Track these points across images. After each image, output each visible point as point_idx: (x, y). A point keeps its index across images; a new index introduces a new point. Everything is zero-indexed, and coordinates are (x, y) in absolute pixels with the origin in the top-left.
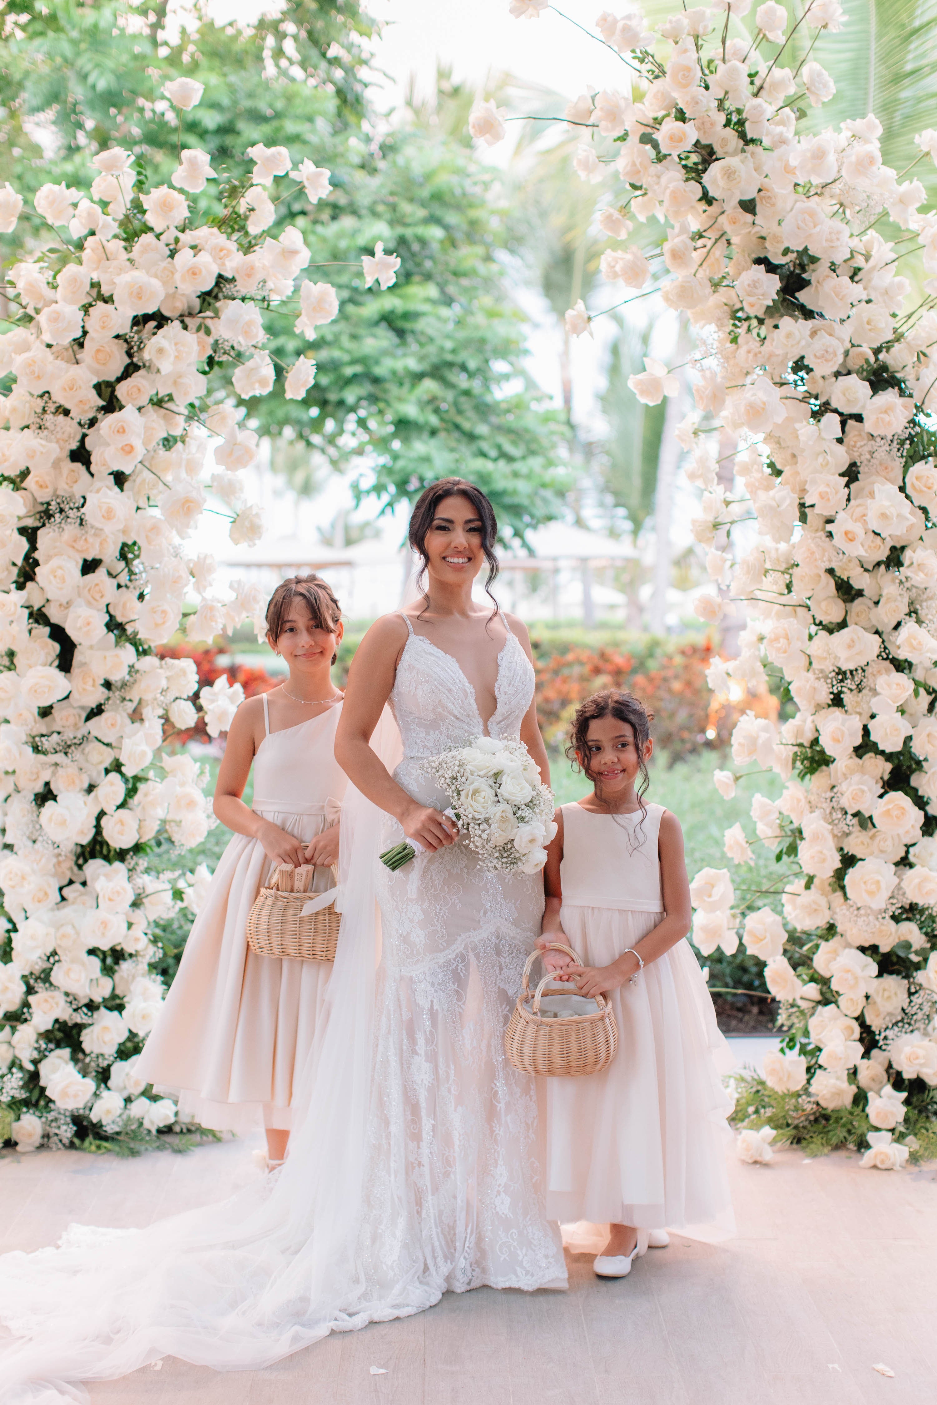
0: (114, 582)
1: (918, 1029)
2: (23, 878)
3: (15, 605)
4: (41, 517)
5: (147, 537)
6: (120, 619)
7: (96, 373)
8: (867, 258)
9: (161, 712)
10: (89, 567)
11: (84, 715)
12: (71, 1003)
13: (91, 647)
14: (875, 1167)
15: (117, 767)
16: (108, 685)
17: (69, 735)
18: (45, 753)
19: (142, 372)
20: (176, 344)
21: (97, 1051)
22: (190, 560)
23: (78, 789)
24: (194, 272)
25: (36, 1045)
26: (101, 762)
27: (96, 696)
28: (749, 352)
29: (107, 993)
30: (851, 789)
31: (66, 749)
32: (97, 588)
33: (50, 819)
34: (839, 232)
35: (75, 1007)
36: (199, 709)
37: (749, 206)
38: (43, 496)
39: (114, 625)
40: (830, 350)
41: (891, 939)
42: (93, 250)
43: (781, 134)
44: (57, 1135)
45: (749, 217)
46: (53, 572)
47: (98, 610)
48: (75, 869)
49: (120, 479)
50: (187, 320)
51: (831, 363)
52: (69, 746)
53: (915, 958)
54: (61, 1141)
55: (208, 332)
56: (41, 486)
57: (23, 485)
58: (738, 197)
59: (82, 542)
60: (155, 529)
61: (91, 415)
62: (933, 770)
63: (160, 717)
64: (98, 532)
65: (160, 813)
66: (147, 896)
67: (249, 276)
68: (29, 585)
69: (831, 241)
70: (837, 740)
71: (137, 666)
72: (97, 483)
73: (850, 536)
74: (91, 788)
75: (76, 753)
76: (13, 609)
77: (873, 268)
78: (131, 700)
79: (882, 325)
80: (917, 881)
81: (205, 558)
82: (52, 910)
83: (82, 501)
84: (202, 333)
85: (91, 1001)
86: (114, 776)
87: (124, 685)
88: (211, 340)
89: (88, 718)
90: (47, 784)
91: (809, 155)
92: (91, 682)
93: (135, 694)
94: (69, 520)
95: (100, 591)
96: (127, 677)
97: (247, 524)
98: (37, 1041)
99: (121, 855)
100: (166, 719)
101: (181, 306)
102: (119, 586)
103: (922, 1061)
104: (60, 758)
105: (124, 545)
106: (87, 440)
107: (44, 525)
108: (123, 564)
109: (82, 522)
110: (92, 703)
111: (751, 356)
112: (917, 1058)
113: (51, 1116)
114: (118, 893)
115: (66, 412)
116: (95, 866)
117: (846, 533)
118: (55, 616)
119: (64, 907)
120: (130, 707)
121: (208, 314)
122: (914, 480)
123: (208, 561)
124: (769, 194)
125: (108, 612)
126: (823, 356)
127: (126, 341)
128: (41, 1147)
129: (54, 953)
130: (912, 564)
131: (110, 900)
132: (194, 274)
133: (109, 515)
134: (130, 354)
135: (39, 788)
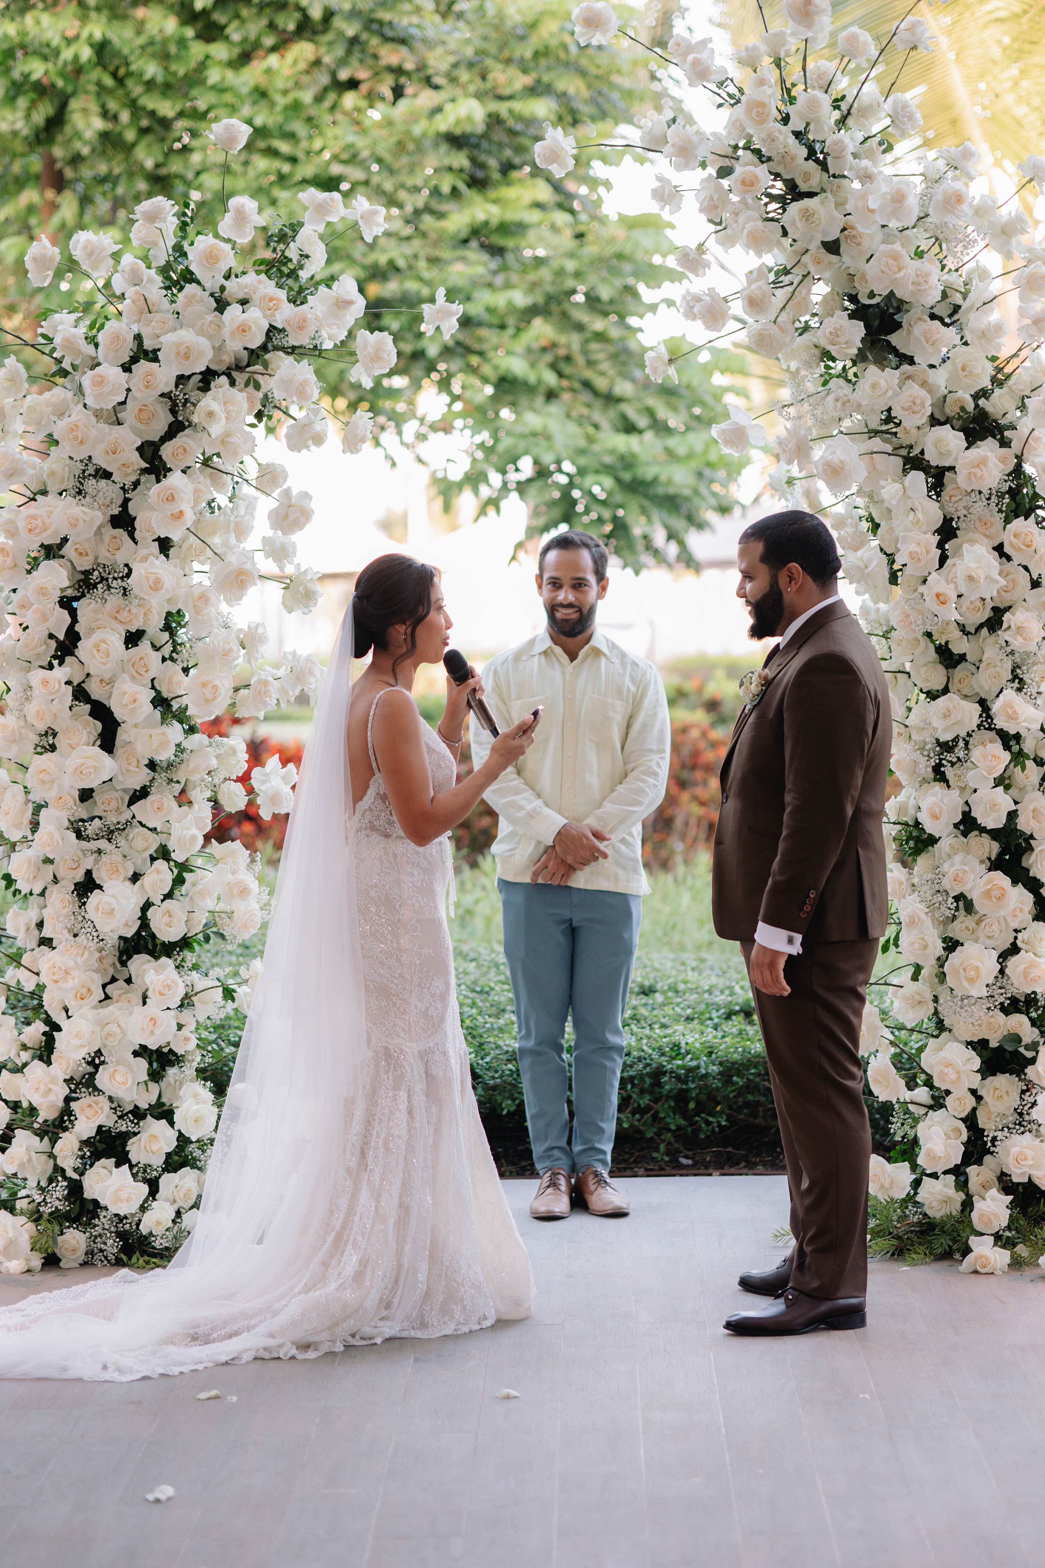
0: (159, 655)
1: (1030, 1130)
2: (67, 973)
3: (59, 682)
4: (80, 587)
5: (195, 606)
6: (165, 695)
7: (138, 433)
8: (965, 296)
9: (209, 794)
10: (133, 639)
11: (127, 799)
12: (115, 1109)
13: (136, 726)
14: (976, 1272)
15: (164, 853)
16: (152, 765)
17: (112, 819)
18: (88, 839)
19: (187, 431)
20: (225, 404)
21: (143, 1161)
22: (240, 630)
23: (122, 878)
24: (243, 329)
25: (80, 1153)
26: (146, 849)
27: (139, 778)
28: (837, 400)
29: (153, 1100)
30: (952, 869)
31: (109, 834)
32: (142, 662)
33: (97, 909)
34: (928, 275)
35: (119, 1113)
36: (250, 791)
37: (832, 247)
38: (84, 564)
39: (161, 702)
40: (918, 401)
41: (1000, 1032)
42: (133, 302)
43: (866, 168)
44: (101, 1251)
45: (834, 258)
46: (97, 647)
47: (144, 685)
48: (118, 965)
49: (165, 545)
50: (235, 374)
51: (919, 415)
52: (112, 832)
53: (1026, 1053)
54: (106, 1258)
55: (257, 387)
56: (81, 554)
57: (61, 553)
58: (819, 238)
59: (126, 614)
60: (204, 598)
61: (134, 478)
62: (1039, 849)
63: (209, 800)
64: (142, 603)
65: (210, 903)
66: (196, 994)
67: (301, 328)
68: (68, 659)
69: (919, 284)
70: (935, 817)
71: (185, 744)
72: (142, 551)
73: (942, 598)
74: (135, 878)
75: (120, 840)
76: (57, 686)
77: (971, 307)
78: (178, 782)
79: (979, 371)
80: (1024, 966)
81: (257, 627)
82: (95, 1008)
83: (126, 570)
84: (251, 388)
85: (136, 1107)
86: (161, 864)
87: (170, 765)
88: (260, 395)
89: (132, 802)
90: (89, 873)
91: (889, 197)
92: (135, 763)
93: (181, 775)
94: (112, 590)
95: (145, 665)
96: (173, 758)
97: (301, 589)
98: (80, 1149)
99: (168, 949)
100: (215, 802)
101: (227, 359)
102: (164, 660)
103: (1031, 1163)
104: (103, 844)
105: (169, 614)
106: (131, 505)
107: (83, 595)
108: (166, 636)
109: (125, 592)
110: (136, 784)
111: (839, 404)
112: (1025, 1159)
113: (95, 1231)
114: (169, 986)
115: (107, 475)
116: (140, 963)
117: (938, 596)
118: (96, 691)
119: (108, 1006)
120: (178, 788)
121: (258, 368)
122: (1012, 538)
123: (260, 631)
124: (854, 232)
125: (153, 687)
126: (910, 408)
127: (170, 398)
128: (85, 1264)
129: (99, 1053)
130: (1009, 627)
131: (161, 994)
132: (243, 331)
133: (157, 585)
134: (173, 411)
135: (79, 876)
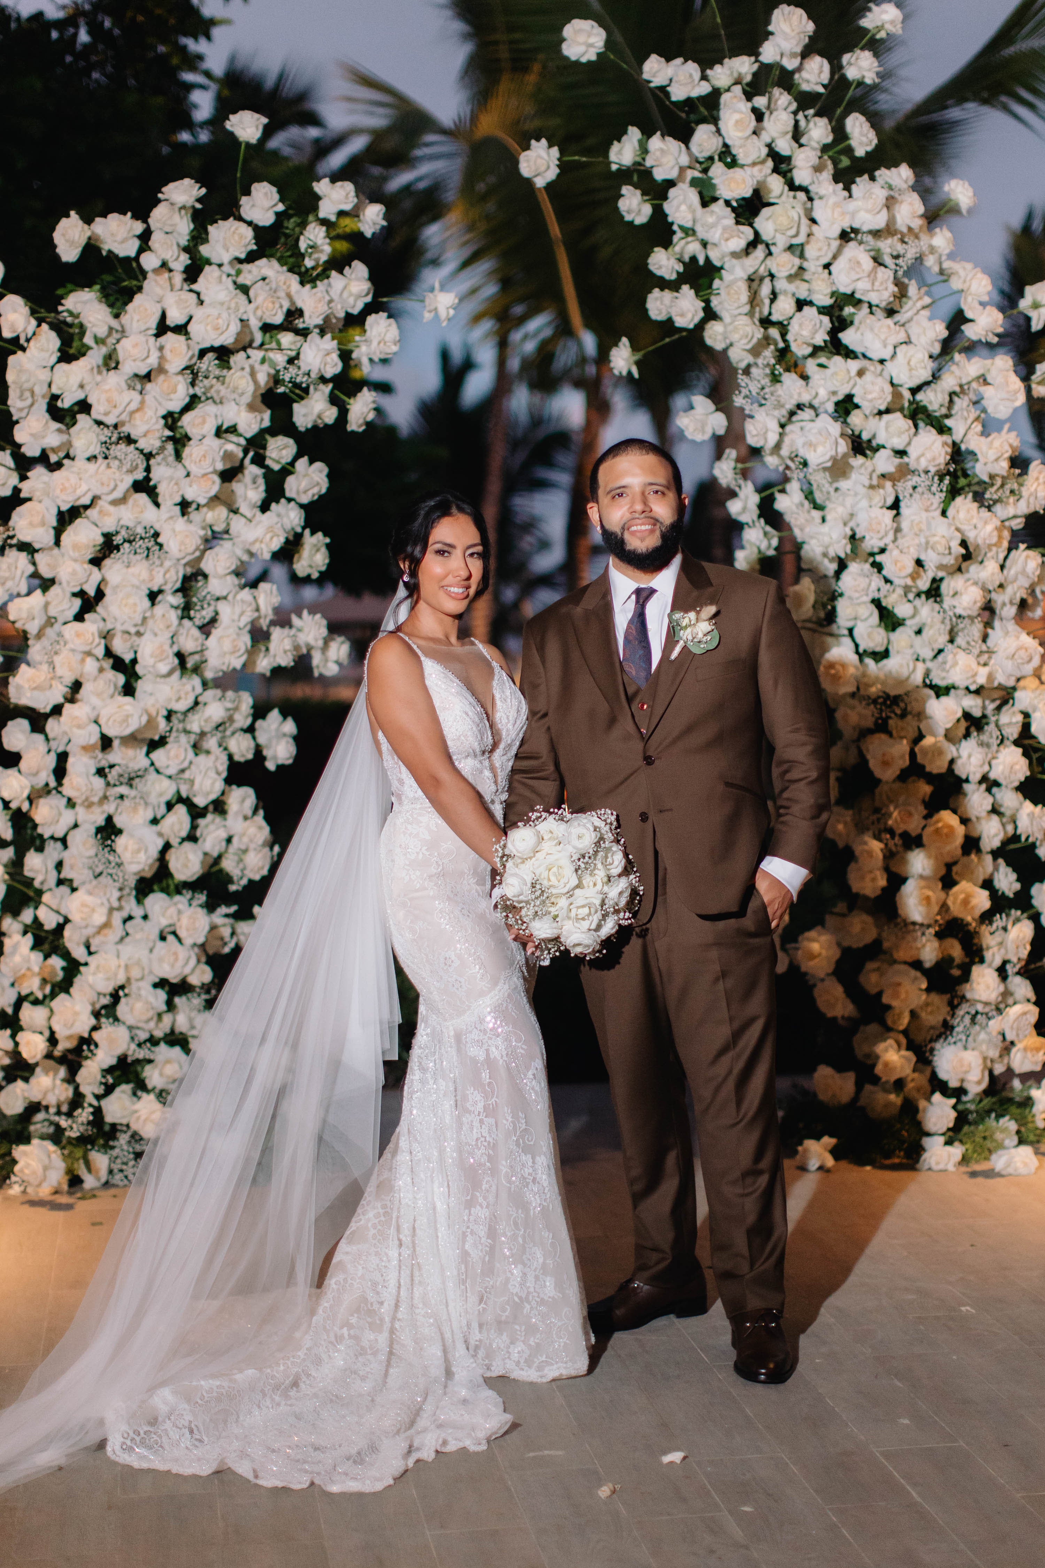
1: (960, 1040)
3: (93, 634)
6: (183, 650)
7: (163, 403)
10: (154, 596)
11: (145, 747)
12: (133, 1038)
17: (131, 767)
19: (206, 404)
21: (159, 1086)
23: (142, 822)
25: (104, 1081)
26: (163, 797)
31: (130, 781)
32: (164, 619)
35: (137, 1042)
36: (257, 741)
37: (797, 250)
38: (108, 526)
41: (934, 955)
44: (121, 1171)
48: (136, 903)
49: (184, 507)
50: (250, 352)
52: (132, 778)
53: (956, 972)
59: (148, 573)
61: (156, 445)
63: (223, 751)
68: (91, 616)
70: (884, 764)
71: (202, 698)
72: (164, 514)
74: (155, 822)
75: (140, 786)
76: (91, 638)
78: (192, 731)
80: (962, 896)
82: (116, 945)
85: (153, 1036)
86: (179, 809)
89: (151, 749)
90: (109, 819)
95: (166, 622)
98: (103, 1077)
99: (184, 888)
104: (123, 790)
105: (187, 575)
106: (153, 471)
107: (109, 555)
109: (149, 552)
110: (154, 734)
112: (962, 1067)
113: (115, 1152)
115: (132, 442)
116: (156, 900)
118: (119, 645)
119: (128, 942)
120: (193, 738)
121: (272, 346)
125: (174, 643)
127: (191, 371)
129: (122, 986)
134: (193, 385)
135: (101, 822)
